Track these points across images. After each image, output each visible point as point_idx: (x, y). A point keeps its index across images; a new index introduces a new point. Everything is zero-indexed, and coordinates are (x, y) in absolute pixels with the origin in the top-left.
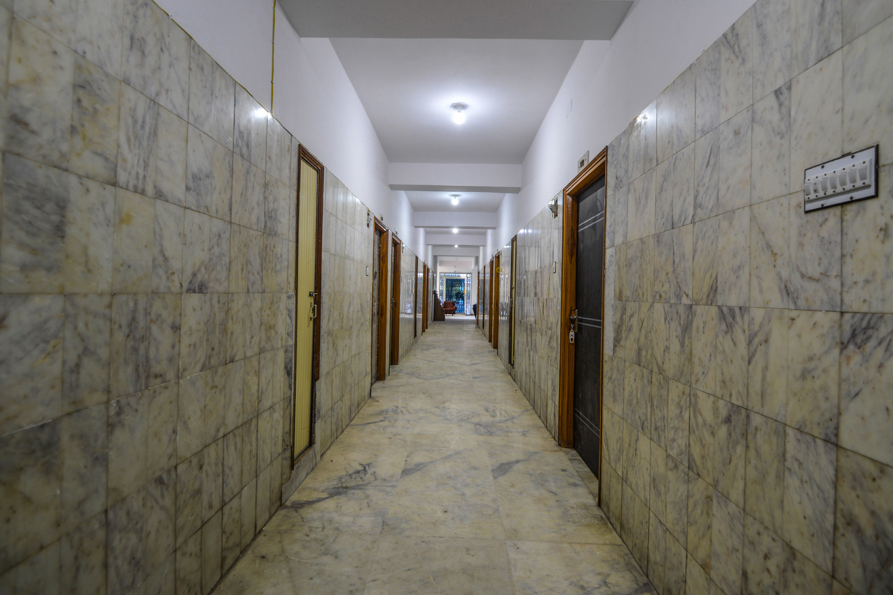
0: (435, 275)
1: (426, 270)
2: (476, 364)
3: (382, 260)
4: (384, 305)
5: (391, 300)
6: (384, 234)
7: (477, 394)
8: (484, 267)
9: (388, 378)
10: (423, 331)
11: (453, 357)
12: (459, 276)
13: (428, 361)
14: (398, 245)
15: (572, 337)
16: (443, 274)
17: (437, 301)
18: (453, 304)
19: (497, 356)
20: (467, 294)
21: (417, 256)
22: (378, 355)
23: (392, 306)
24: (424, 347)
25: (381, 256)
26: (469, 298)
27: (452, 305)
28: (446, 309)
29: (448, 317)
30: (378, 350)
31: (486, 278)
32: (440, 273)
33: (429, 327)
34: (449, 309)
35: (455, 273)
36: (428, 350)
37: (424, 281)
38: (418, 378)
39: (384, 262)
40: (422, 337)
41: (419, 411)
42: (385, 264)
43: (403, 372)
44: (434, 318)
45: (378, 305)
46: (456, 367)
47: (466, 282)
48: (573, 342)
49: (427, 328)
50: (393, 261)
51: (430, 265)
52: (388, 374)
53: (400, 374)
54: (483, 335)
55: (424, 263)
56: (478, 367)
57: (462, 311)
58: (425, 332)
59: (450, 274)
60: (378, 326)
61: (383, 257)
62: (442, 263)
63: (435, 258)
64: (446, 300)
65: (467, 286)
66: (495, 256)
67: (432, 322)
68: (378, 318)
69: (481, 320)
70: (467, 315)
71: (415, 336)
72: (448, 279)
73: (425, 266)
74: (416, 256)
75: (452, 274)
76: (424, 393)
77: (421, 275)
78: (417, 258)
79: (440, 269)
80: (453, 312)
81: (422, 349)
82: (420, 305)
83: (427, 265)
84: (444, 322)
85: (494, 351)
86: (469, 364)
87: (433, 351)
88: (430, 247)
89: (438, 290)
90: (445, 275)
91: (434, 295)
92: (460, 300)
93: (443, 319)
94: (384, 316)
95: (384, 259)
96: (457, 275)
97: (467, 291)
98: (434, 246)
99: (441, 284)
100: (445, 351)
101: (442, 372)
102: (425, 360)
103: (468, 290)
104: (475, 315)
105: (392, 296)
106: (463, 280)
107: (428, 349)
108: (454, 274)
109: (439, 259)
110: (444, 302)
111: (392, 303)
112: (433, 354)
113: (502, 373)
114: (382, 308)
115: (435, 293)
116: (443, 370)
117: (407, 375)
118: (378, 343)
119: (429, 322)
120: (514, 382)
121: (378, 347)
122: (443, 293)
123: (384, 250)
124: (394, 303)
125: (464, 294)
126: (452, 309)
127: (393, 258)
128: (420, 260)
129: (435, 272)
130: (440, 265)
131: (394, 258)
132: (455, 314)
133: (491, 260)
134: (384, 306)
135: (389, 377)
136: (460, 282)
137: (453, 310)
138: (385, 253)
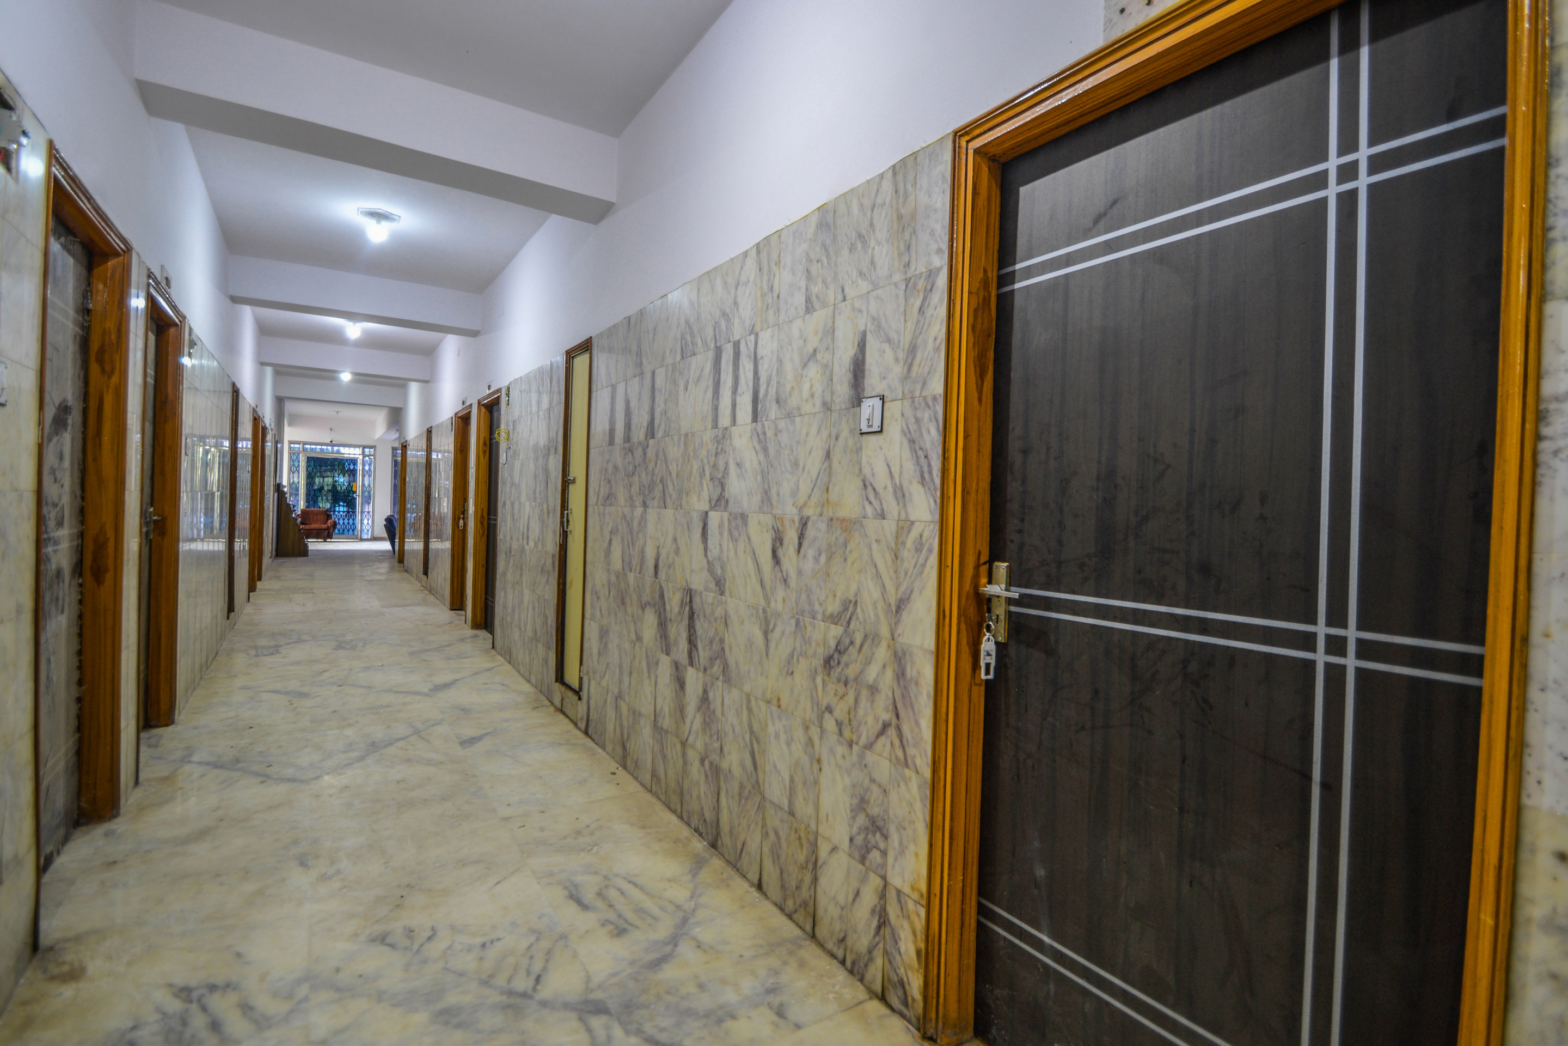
0: (279, 446)
1: (259, 431)
2: (447, 686)
3: (100, 361)
4: (110, 533)
5: (143, 514)
6: (110, 264)
7: (507, 819)
8: (429, 432)
9: (130, 798)
10: (252, 588)
11: (368, 668)
12: (338, 452)
13: (287, 693)
14: (172, 330)
15: (988, 660)
16: (297, 446)
17: (283, 507)
18: (327, 515)
19: (493, 652)
20: (363, 492)
21: (238, 385)
22: (79, 729)
23: (147, 534)
24: (263, 642)
25: (95, 346)
26: (368, 499)
27: (322, 517)
28: (307, 527)
29: (315, 545)
30: (80, 709)
31: (434, 456)
32: (290, 442)
33: (266, 574)
34: (314, 526)
35: (332, 444)
36: (278, 652)
37: (254, 457)
38: (265, 778)
39: (107, 368)
40: (248, 609)
41: (303, 990)
42: (115, 379)
43: (195, 758)
44: (276, 550)
45: (82, 535)
46: (389, 706)
47: (359, 467)
48: (991, 677)
49: (260, 579)
50: (151, 381)
51: (268, 418)
52: (132, 783)
53: (187, 768)
54: (426, 592)
55: (254, 410)
56: (461, 696)
57: (351, 532)
58: (257, 592)
59: (319, 447)
60: (80, 616)
61: (102, 351)
62: (296, 420)
63: (280, 401)
64: (308, 507)
65: (363, 476)
66: (479, 402)
67: (272, 562)
68: (81, 585)
69: (414, 552)
70: (362, 540)
71: (231, 608)
72: (313, 458)
73: (256, 420)
74: (234, 385)
75: (325, 447)
76: (303, 863)
77: (245, 445)
78: (236, 393)
79: (290, 433)
80: (326, 534)
81: (256, 648)
82: (243, 520)
83: (261, 417)
84: (306, 558)
85: (475, 636)
86: (426, 690)
87: (296, 653)
88: (269, 371)
89: (285, 482)
90: (304, 448)
91: (276, 494)
92: (339, 506)
93: (303, 552)
94: (109, 577)
95: (107, 357)
96: (336, 448)
97: (363, 485)
98: (281, 372)
99: (293, 469)
100: (335, 649)
101: (349, 732)
102: (277, 692)
103: (366, 483)
104: (392, 539)
105: (147, 499)
106: (354, 462)
107: (275, 650)
108: (330, 448)
109: (290, 407)
110: (302, 510)
111: (147, 524)
112: (298, 663)
113: (535, 708)
114: (100, 547)
115: (278, 488)
116: (350, 725)
117: (218, 771)
118: (80, 683)
119: (266, 560)
120: (588, 740)
121: (79, 700)
122: (297, 490)
123: (110, 325)
124: (155, 521)
125: (355, 492)
126: (324, 526)
127: (151, 372)
128: (244, 398)
129: (278, 441)
130: (289, 425)
131: (156, 372)
132: (331, 538)
133: (456, 414)
134: (107, 540)
135: (137, 795)
136: (345, 467)
137: (328, 529)
138: (113, 337)
